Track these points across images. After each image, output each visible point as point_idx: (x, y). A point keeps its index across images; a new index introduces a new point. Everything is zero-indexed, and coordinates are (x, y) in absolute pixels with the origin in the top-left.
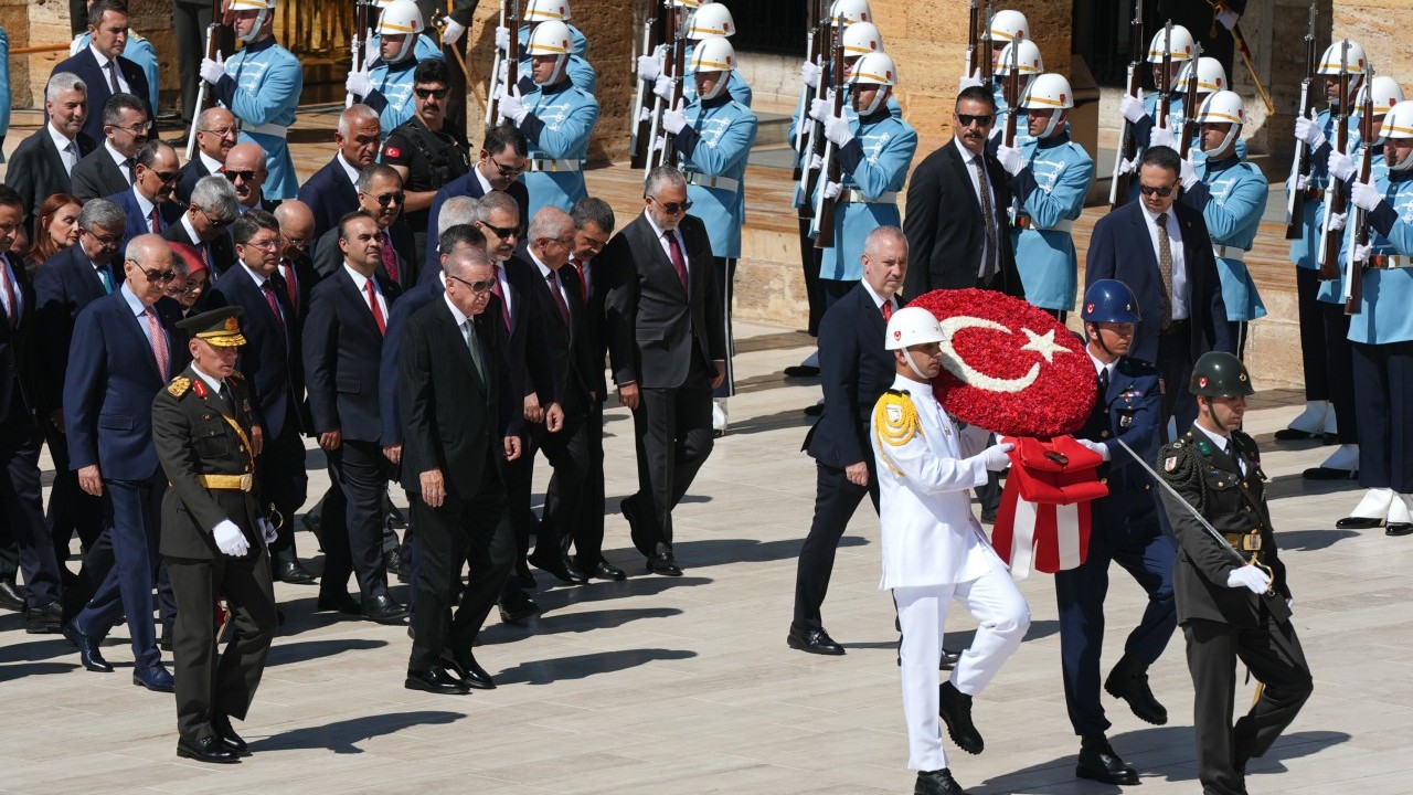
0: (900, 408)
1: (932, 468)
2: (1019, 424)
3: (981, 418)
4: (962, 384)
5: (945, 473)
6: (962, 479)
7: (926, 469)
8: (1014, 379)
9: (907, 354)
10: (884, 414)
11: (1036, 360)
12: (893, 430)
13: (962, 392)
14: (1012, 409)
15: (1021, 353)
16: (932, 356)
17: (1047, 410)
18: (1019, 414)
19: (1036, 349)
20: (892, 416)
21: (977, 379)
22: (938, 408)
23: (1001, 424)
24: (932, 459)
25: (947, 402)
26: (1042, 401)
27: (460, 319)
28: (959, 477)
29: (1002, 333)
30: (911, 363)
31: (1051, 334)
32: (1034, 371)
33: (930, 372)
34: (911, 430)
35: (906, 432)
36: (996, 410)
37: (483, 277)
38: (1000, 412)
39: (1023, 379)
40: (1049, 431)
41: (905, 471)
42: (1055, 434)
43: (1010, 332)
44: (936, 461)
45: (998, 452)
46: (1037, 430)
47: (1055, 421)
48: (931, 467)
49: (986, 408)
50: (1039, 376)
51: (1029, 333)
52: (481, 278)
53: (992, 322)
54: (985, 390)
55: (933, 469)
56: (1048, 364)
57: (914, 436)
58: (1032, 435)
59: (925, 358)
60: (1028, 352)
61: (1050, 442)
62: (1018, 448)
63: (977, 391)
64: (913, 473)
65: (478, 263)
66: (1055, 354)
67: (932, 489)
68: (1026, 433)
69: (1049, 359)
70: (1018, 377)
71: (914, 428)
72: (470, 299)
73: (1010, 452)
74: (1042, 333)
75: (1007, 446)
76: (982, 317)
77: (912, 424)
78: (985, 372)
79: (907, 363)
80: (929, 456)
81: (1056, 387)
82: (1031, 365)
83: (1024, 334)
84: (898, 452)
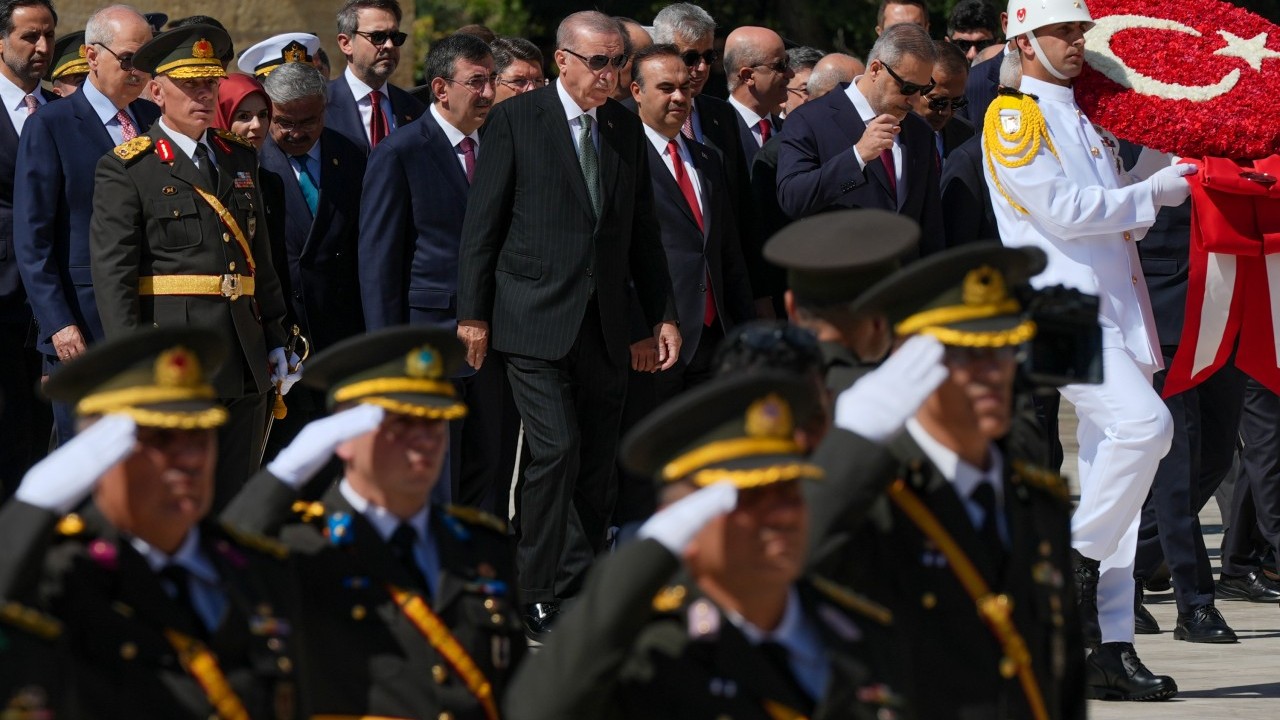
0: (1018, 114)
1: (1066, 200)
2: (1202, 138)
3: (1147, 132)
4: (1122, 89)
5: (1086, 208)
6: (1115, 214)
7: (1058, 201)
8: (1200, 84)
9: (1034, 41)
10: (997, 126)
11: (1235, 67)
12: (1010, 146)
13: (1121, 97)
14: (1194, 119)
15: (1212, 59)
16: (1070, 43)
17: (1245, 122)
18: (1203, 125)
19: (1237, 54)
20: (1009, 126)
21: (1143, 85)
22: (1082, 122)
23: (1176, 139)
24: (1068, 187)
25: (1098, 112)
26: (1240, 112)
27: (572, 110)
28: (1110, 211)
29: (1188, 36)
30: (1041, 56)
31: (1262, 38)
32: (1231, 80)
33: (1067, 67)
34: (1035, 144)
35: (1028, 147)
36: (1169, 120)
37: (605, 50)
38: (1176, 123)
39: (1213, 86)
40: (1249, 149)
41: (1030, 206)
42: (1259, 155)
43: (1199, 34)
44: (1074, 189)
45: (1171, 176)
46: (1230, 148)
47: (1258, 137)
48: (1066, 197)
49: (1154, 117)
50: (1238, 84)
51: (1227, 36)
52: (603, 52)
53: (1172, 22)
54: (1153, 96)
55: (1069, 198)
56: (1254, 72)
57: (1039, 152)
58: (1224, 154)
59: (1059, 46)
60: (1222, 58)
61: (1252, 166)
62: (1200, 172)
63: (1143, 97)
64: (1039, 206)
65: (599, 30)
66: (1264, 61)
67: (1067, 230)
68: (1214, 151)
69: (1256, 65)
70: (1206, 83)
71: (1041, 140)
72: (587, 79)
73: (1189, 175)
74: (1248, 35)
75: (1185, 167)
76: (1158, 17)
77: (1037, 135)
78: (1156, 76)
79: (1034, 54)
80: (1062, 181)
81: (1263, 97)
82: (1227, 72)
83: (1221, 36)
84: (1017, 176)
